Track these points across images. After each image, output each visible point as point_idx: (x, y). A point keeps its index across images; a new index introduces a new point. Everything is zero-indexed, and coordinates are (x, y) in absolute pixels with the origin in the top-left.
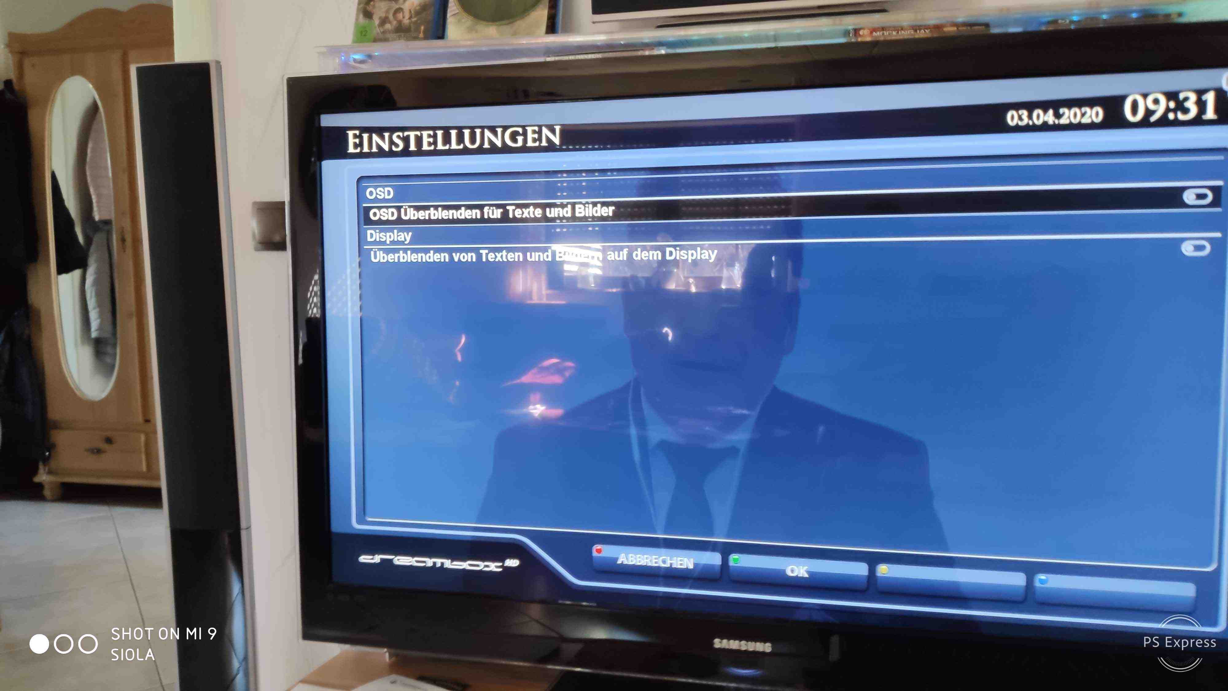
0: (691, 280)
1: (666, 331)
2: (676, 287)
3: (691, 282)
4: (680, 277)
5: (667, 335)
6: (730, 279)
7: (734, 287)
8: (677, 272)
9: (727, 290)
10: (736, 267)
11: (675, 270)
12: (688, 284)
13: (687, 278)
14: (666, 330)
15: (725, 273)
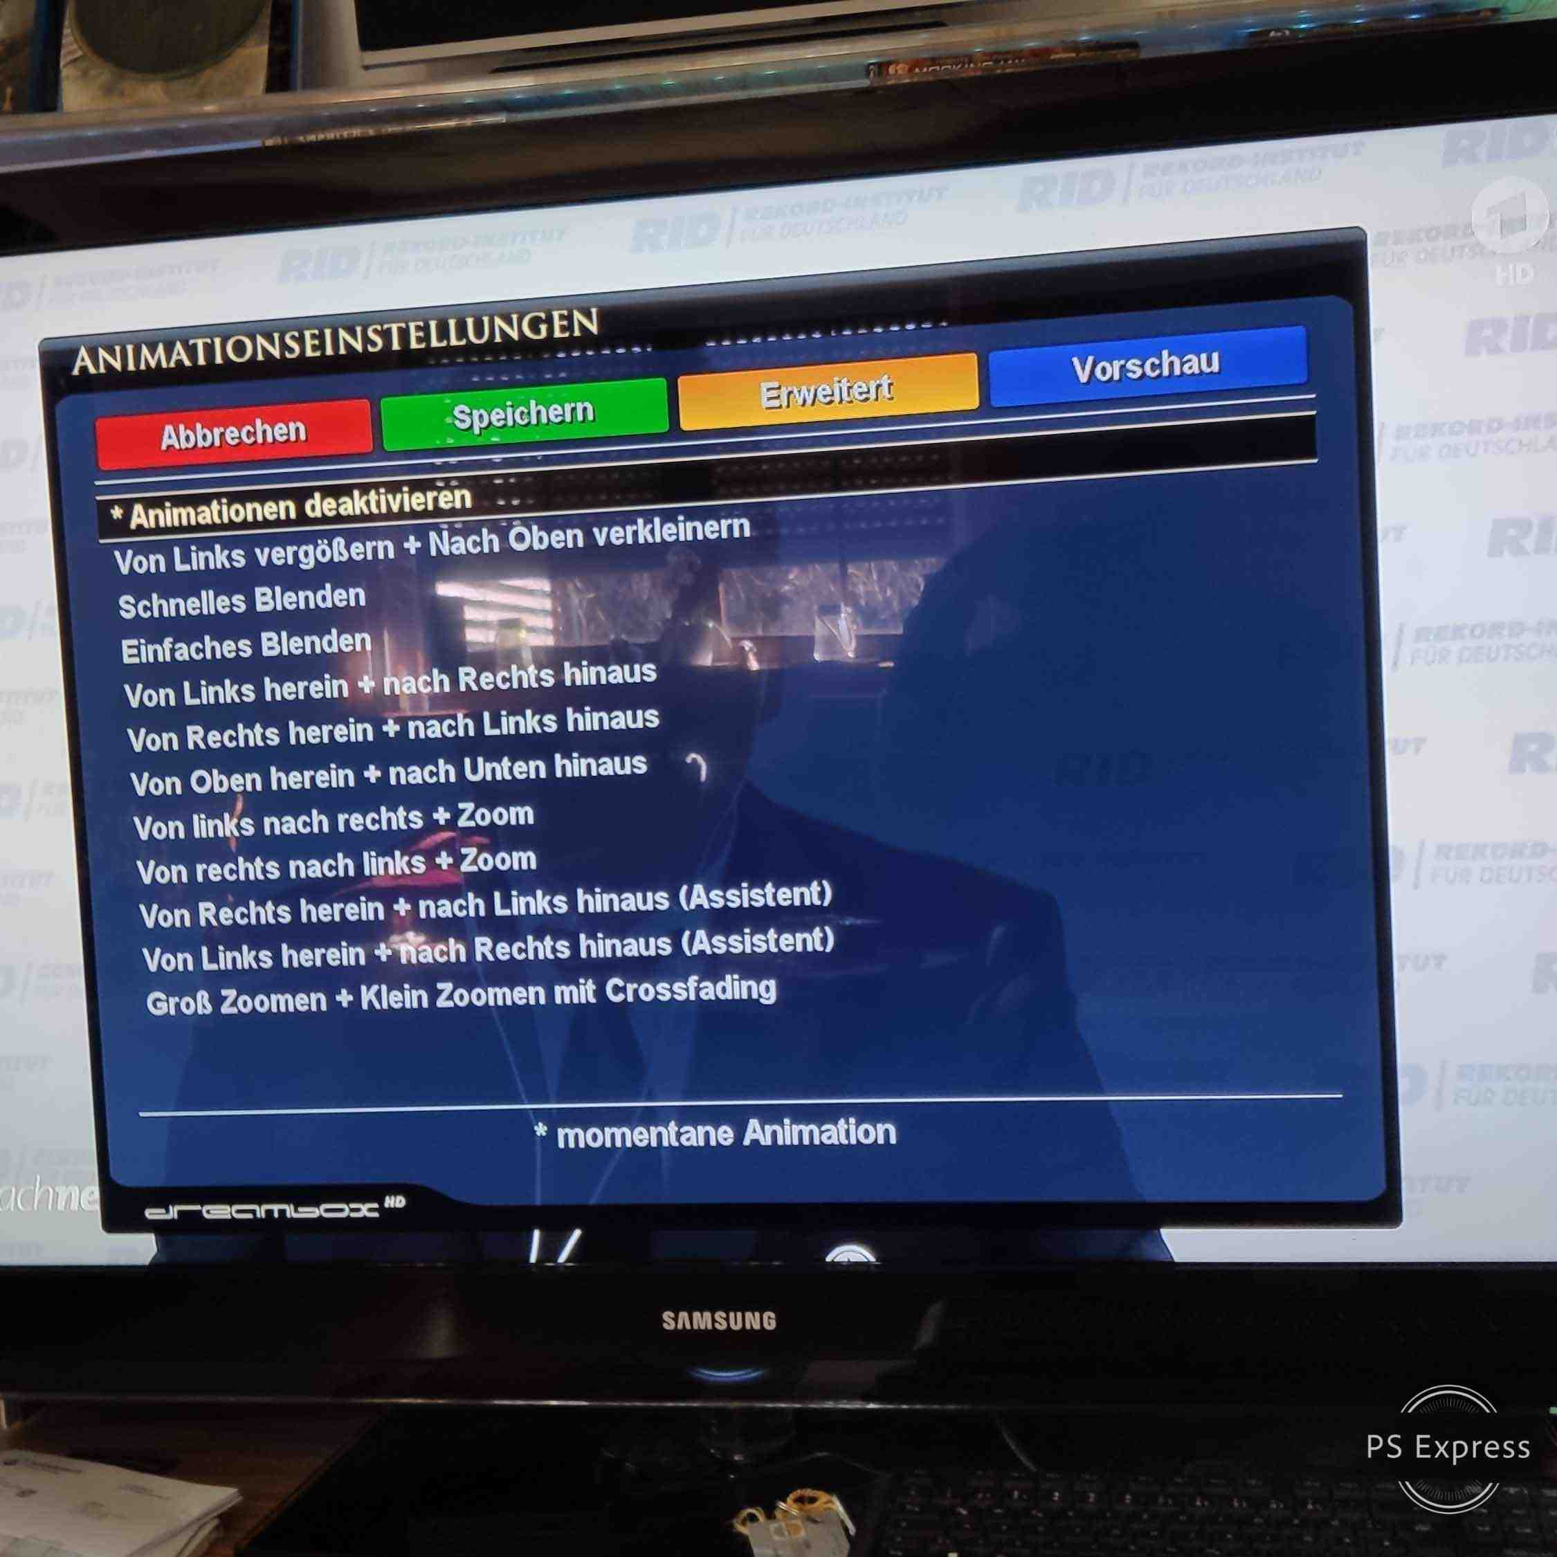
0: (747, 645)
1: (694, 760)
2: (714, 661)
3: (747, 649)
4: (723, 639)
5: (695, 766)
6: (832, 642)
7: (837, 658)
8: (714, 627)
9: (826, 665)
10: (843, 615)
11: (711, 625)
12: (742, 652)
13: (736, 640)
14: (692, 756)
15: (819, 630)
